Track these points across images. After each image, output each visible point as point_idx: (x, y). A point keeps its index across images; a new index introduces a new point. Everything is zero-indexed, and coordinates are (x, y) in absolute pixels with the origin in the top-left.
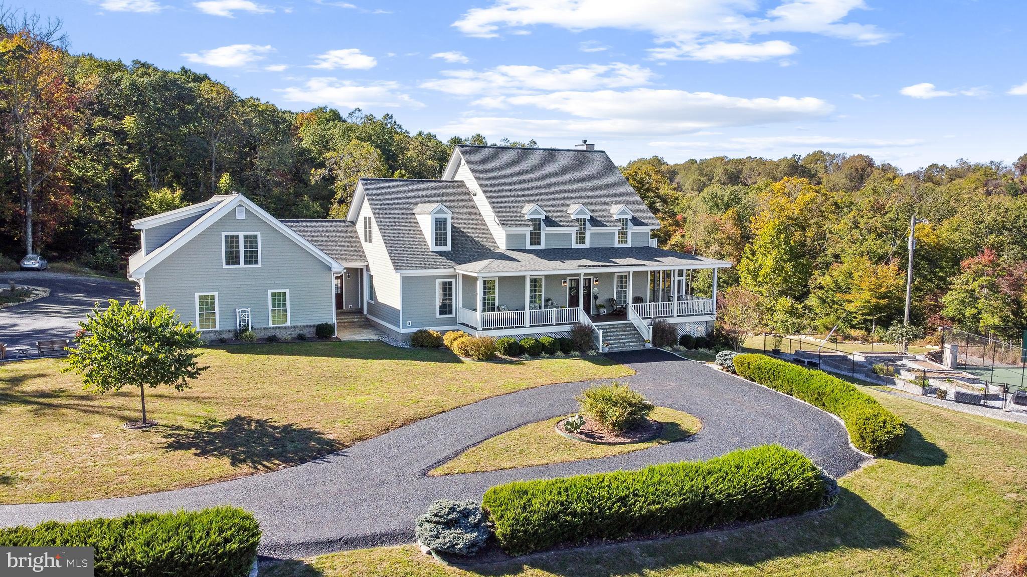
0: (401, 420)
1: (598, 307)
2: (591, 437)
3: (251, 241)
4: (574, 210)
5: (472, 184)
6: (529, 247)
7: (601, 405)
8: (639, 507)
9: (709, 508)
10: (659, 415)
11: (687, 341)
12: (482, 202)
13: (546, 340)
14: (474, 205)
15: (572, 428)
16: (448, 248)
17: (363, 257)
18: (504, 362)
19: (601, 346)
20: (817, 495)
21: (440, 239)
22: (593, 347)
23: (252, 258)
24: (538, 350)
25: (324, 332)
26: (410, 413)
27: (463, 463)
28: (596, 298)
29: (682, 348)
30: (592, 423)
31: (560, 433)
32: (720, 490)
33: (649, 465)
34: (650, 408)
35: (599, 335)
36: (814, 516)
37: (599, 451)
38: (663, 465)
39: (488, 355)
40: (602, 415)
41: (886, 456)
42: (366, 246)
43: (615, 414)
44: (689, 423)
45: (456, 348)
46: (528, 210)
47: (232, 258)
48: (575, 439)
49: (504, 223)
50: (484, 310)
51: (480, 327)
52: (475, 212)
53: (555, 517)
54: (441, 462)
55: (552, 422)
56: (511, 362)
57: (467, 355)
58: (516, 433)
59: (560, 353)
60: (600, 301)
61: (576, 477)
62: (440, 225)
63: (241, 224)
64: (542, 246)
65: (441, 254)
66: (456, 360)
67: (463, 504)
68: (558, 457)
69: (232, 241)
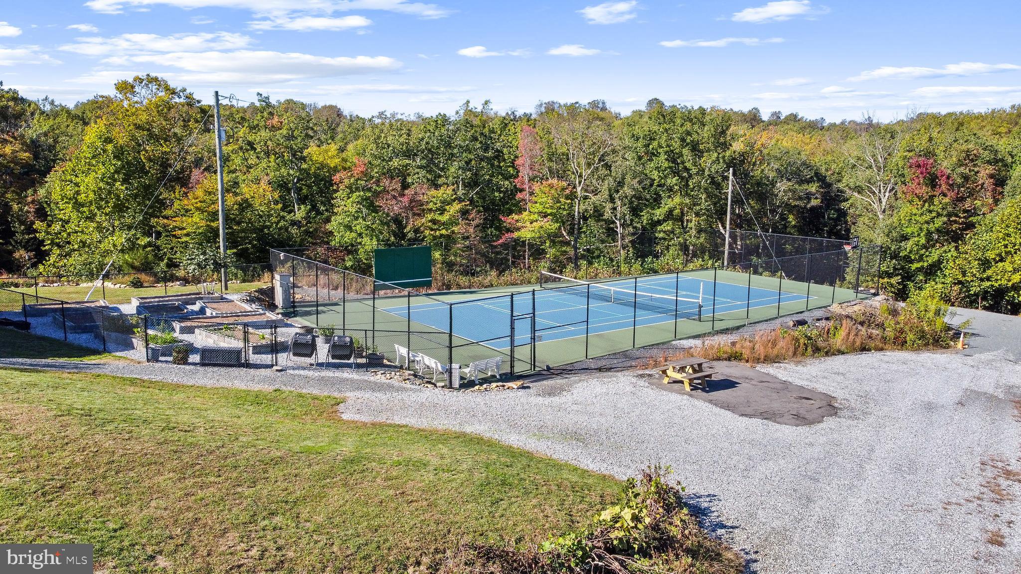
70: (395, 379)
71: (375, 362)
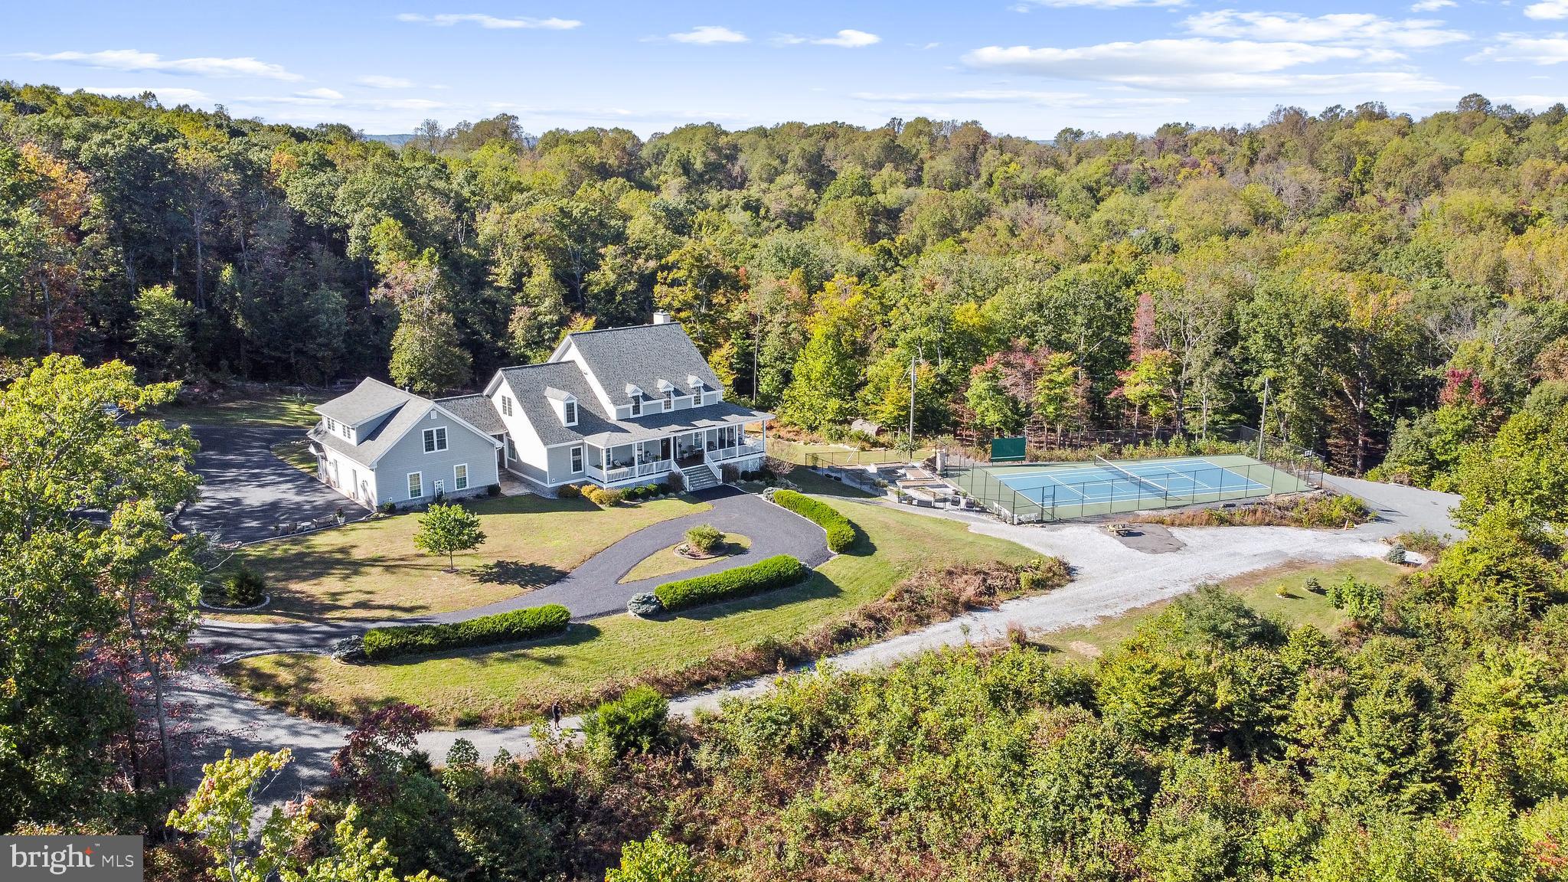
0: (588, 556)
1: (682, 453)
2: (693, 556)
3: (441, 433)
4: (662, 385)
5: (582, 365)
6: (632, 416)
7: (698, 538)
8: (721, 588)
9: (751, 587)
10: (730, 538)
11: (746, 475)
12: (592, 379)
13: (652, 487)
14: (586, 383)
15: (683, 552)
16: (576, 423)
17: (503, 426)
18: (627, 506)
19: (689, 488)
20: (801, 577)
21: (570, 418)
22: (683, 488)
23: (442, 445)
24: (648, 495)
25: (493, 491)
26: (590, 550)
27: (632, 576)
28: (680, 446)
29: (743, 482)
30: (694, 549)
31: (677, 554)
32: (756, 578)
33: (725, 570)
34: (724, 537)
35: (686, 479)
36: (800, 587)
37: (699, 563)
38: (730, 569)
39: (617, 503)
40: (699, 544)
41: (844, 553)
42: (505, 418)
43: (705, 542)
44: (745, 542)
45: (593, 497)
46: (630, 389)
47: (430, 447)
48: (686, 558)
49: (615, 402)
50: (608, 469)
51: (606, 481)
52: (588, 390)
53: (687, 596)
54: (622, 577)
55: (671, 548)
56: (632, 506)
57: (602, 502)
58: (654, 557)
59: (662, 495)
60: (683, 448)
61: (692, 579)
62: (570, 408)
63: (435, 423)
64: (641, 415)
65: (572, 428)
66: (596, 508)
67: (647, 595)
68: (679, 569)
69: (429, 435)
70: (990, 518)
71: (983, 510)
